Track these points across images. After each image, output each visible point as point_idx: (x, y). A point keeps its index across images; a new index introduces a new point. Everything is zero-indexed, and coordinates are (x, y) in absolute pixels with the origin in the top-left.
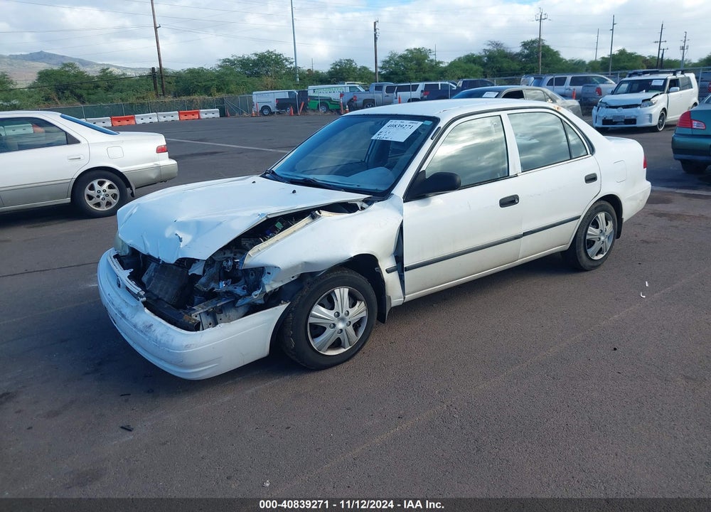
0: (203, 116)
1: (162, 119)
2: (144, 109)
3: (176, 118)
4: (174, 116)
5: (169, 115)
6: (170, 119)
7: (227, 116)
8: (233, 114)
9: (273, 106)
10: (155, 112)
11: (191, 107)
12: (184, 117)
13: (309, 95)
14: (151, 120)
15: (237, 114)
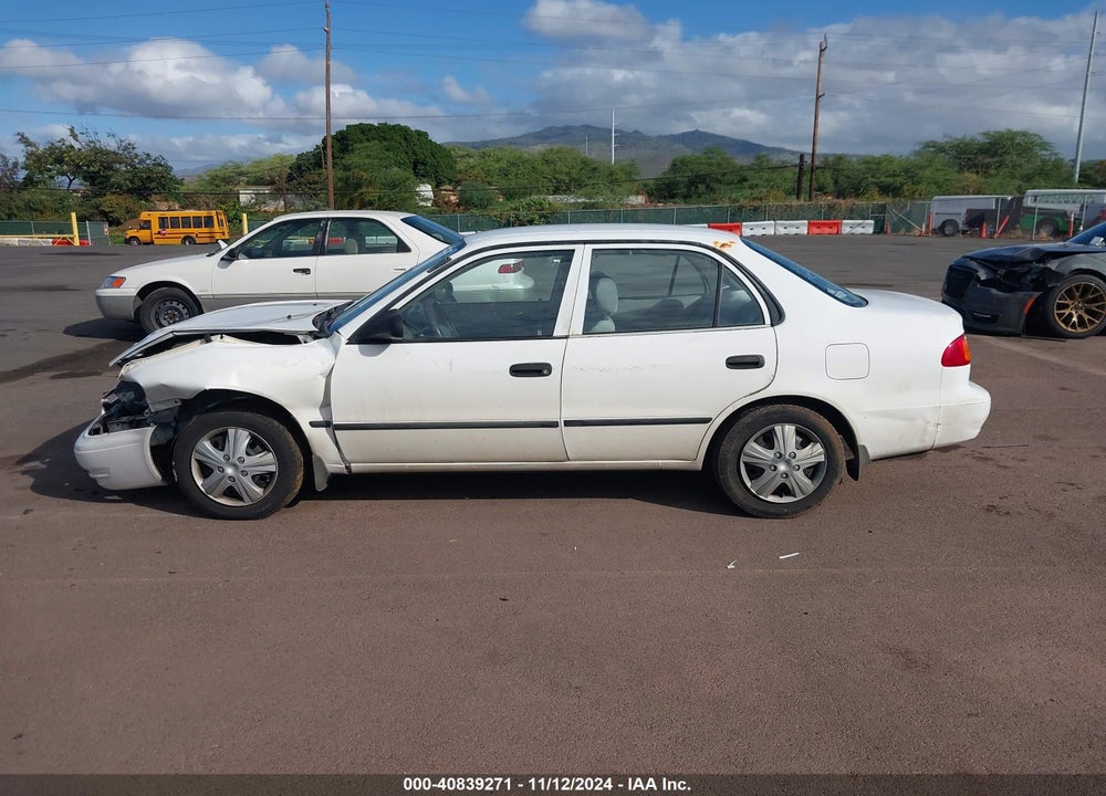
0: (846, 230)
1: (782, 231)
2: (757, 214)
3: (804, 231)
4: (800, 227)
5: (792, 226)
6: (793, 231)
7: (886, 233)
8: (895, 230)
9: (961, 220)
10: (774, 220)
11: (829, 217)
12: (815, 230)
13: (1025, 205)
14: (764, 232)
15: (902, 232)
